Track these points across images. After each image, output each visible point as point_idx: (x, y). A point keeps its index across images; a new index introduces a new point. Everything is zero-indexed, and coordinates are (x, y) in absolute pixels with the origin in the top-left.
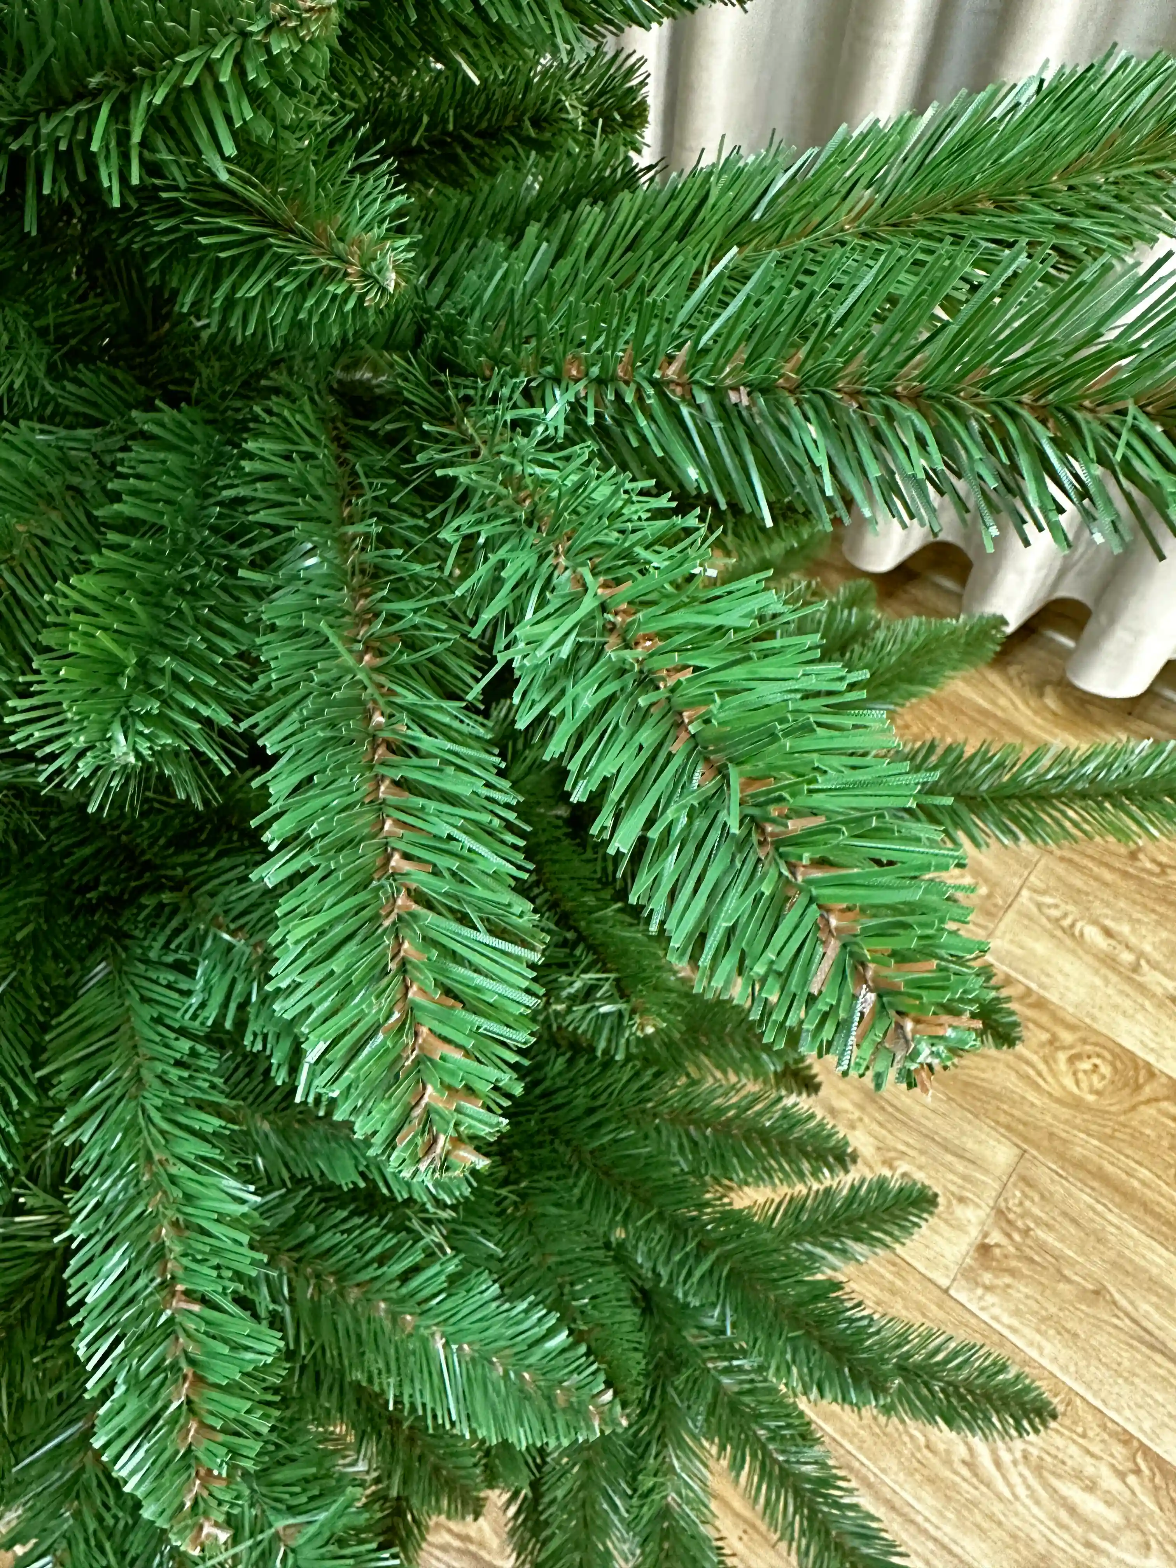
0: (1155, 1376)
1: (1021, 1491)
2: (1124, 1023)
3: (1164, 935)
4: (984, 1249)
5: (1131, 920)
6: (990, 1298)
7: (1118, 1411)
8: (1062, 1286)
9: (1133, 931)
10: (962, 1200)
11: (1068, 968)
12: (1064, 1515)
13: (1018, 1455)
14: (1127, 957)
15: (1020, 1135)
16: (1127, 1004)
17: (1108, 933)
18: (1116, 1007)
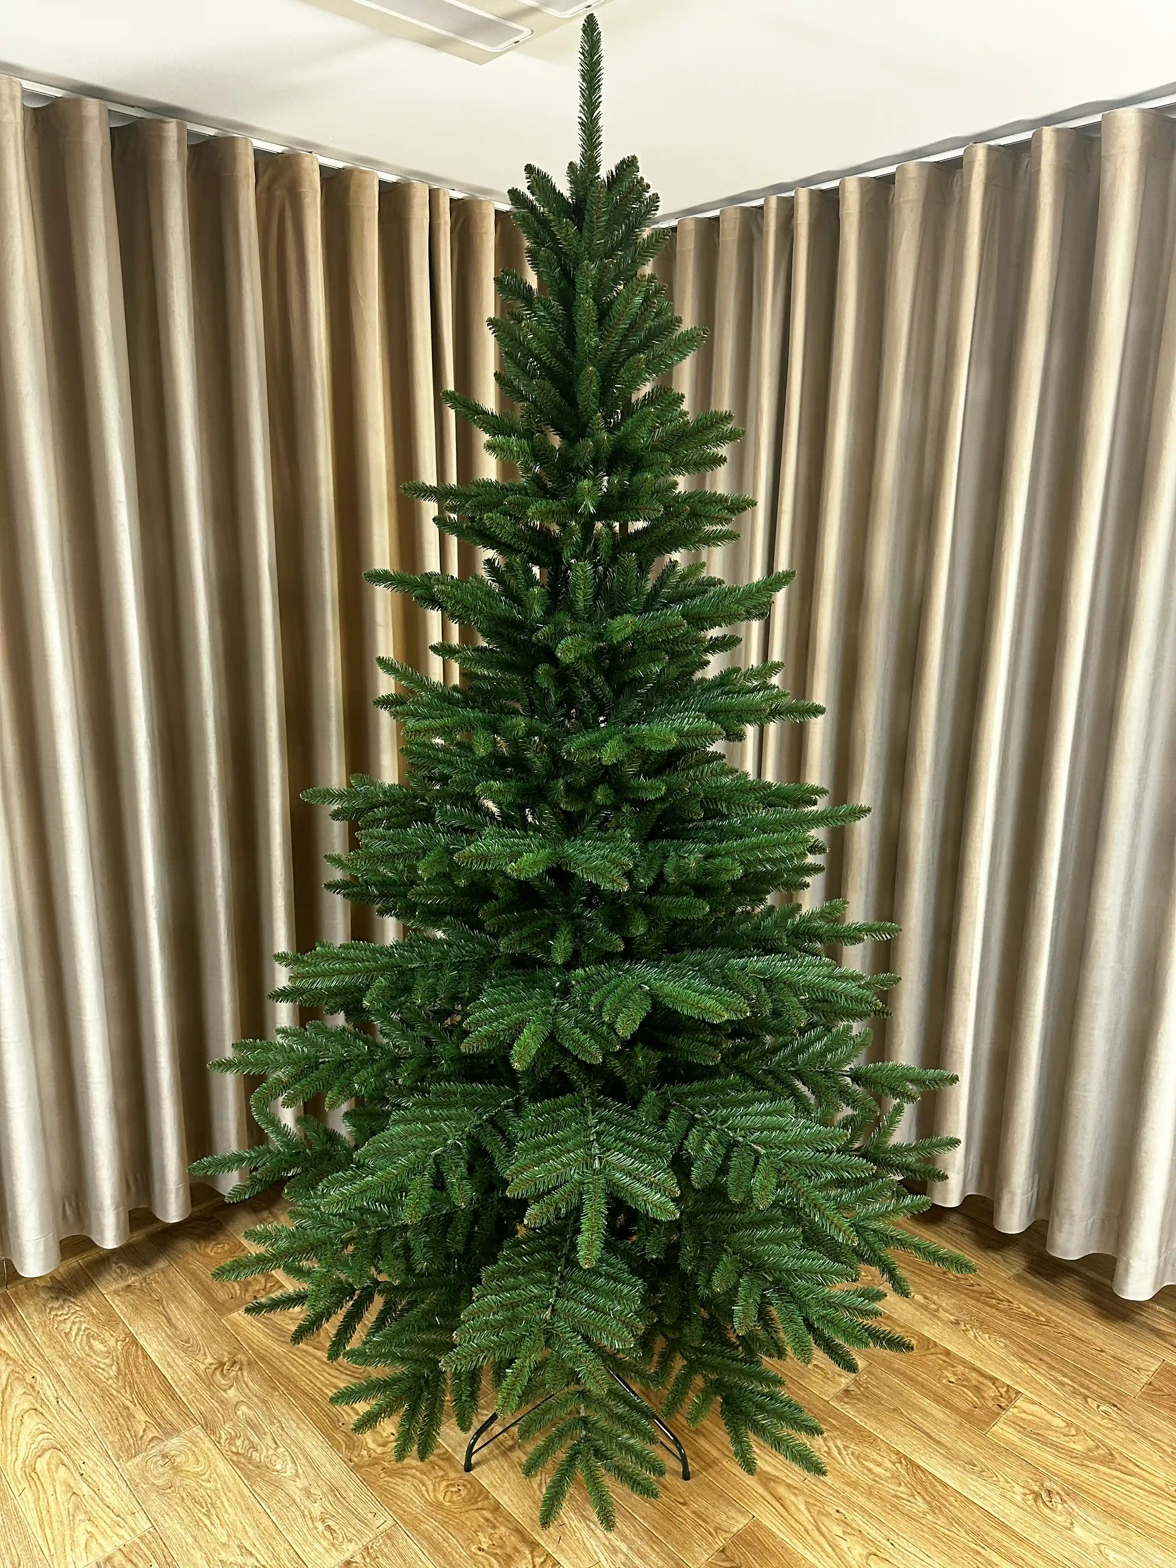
0: (915, 1437)
1: (849, 1462)
2: (927, 1328)
3: (953, 1301)
4: (847, 1392)
5: (938, 1294)
6: (846, 1406)
7: (896, 1444)
8: (880, 1406)
9: (939, 1298)
10: (839, 1375)
11: (904, 1307)
12: (866, 1472)
13: (850, 1452)
14: (933, 1306)
15: (869, 1358)
16: (930, 1322)
17: (926, 1298)
18: (923, 1323)
